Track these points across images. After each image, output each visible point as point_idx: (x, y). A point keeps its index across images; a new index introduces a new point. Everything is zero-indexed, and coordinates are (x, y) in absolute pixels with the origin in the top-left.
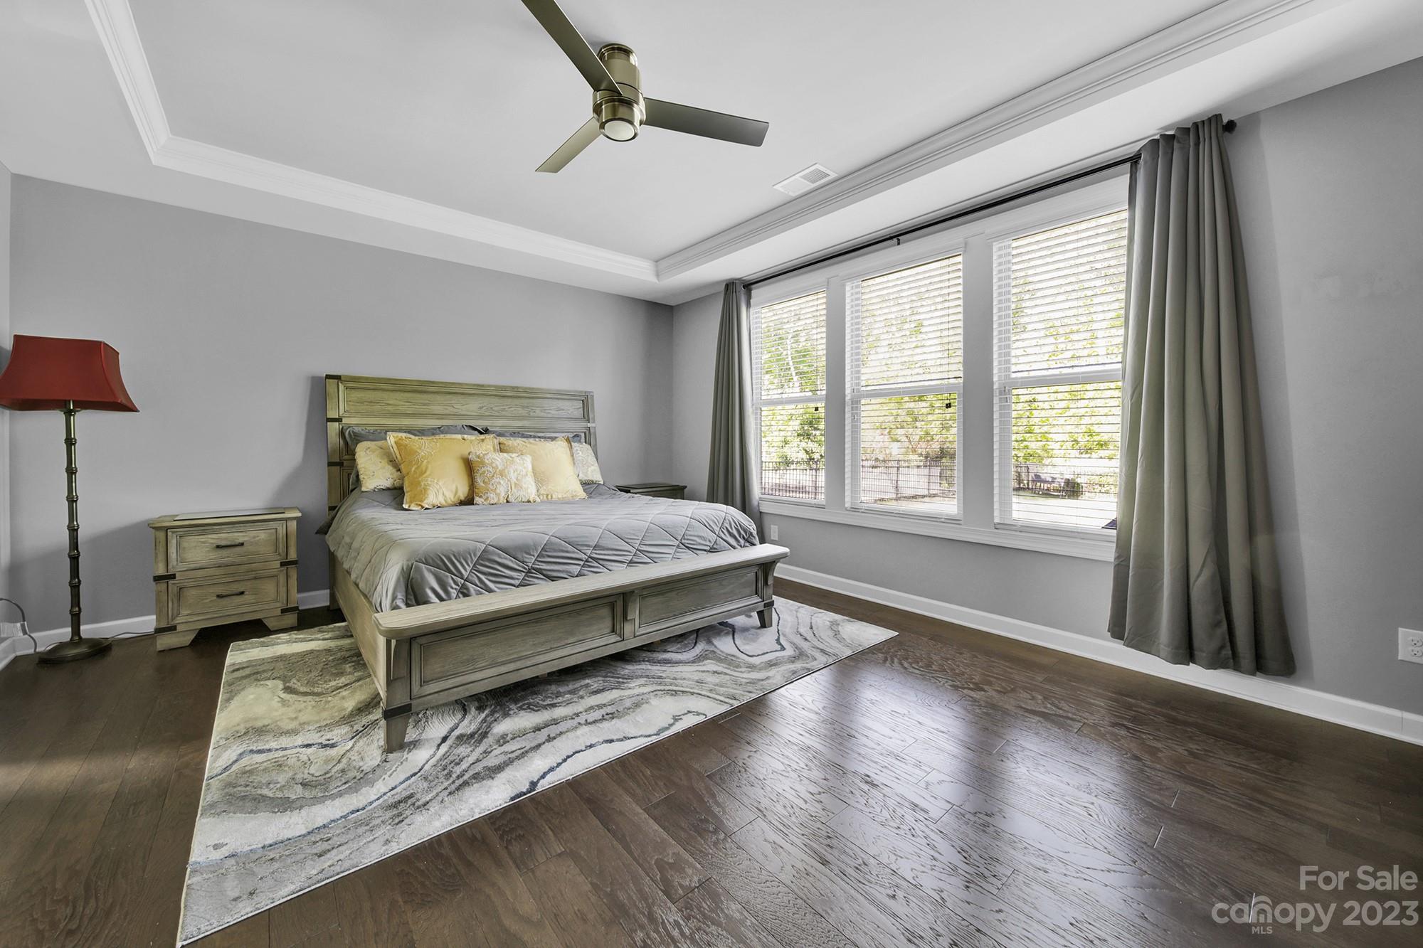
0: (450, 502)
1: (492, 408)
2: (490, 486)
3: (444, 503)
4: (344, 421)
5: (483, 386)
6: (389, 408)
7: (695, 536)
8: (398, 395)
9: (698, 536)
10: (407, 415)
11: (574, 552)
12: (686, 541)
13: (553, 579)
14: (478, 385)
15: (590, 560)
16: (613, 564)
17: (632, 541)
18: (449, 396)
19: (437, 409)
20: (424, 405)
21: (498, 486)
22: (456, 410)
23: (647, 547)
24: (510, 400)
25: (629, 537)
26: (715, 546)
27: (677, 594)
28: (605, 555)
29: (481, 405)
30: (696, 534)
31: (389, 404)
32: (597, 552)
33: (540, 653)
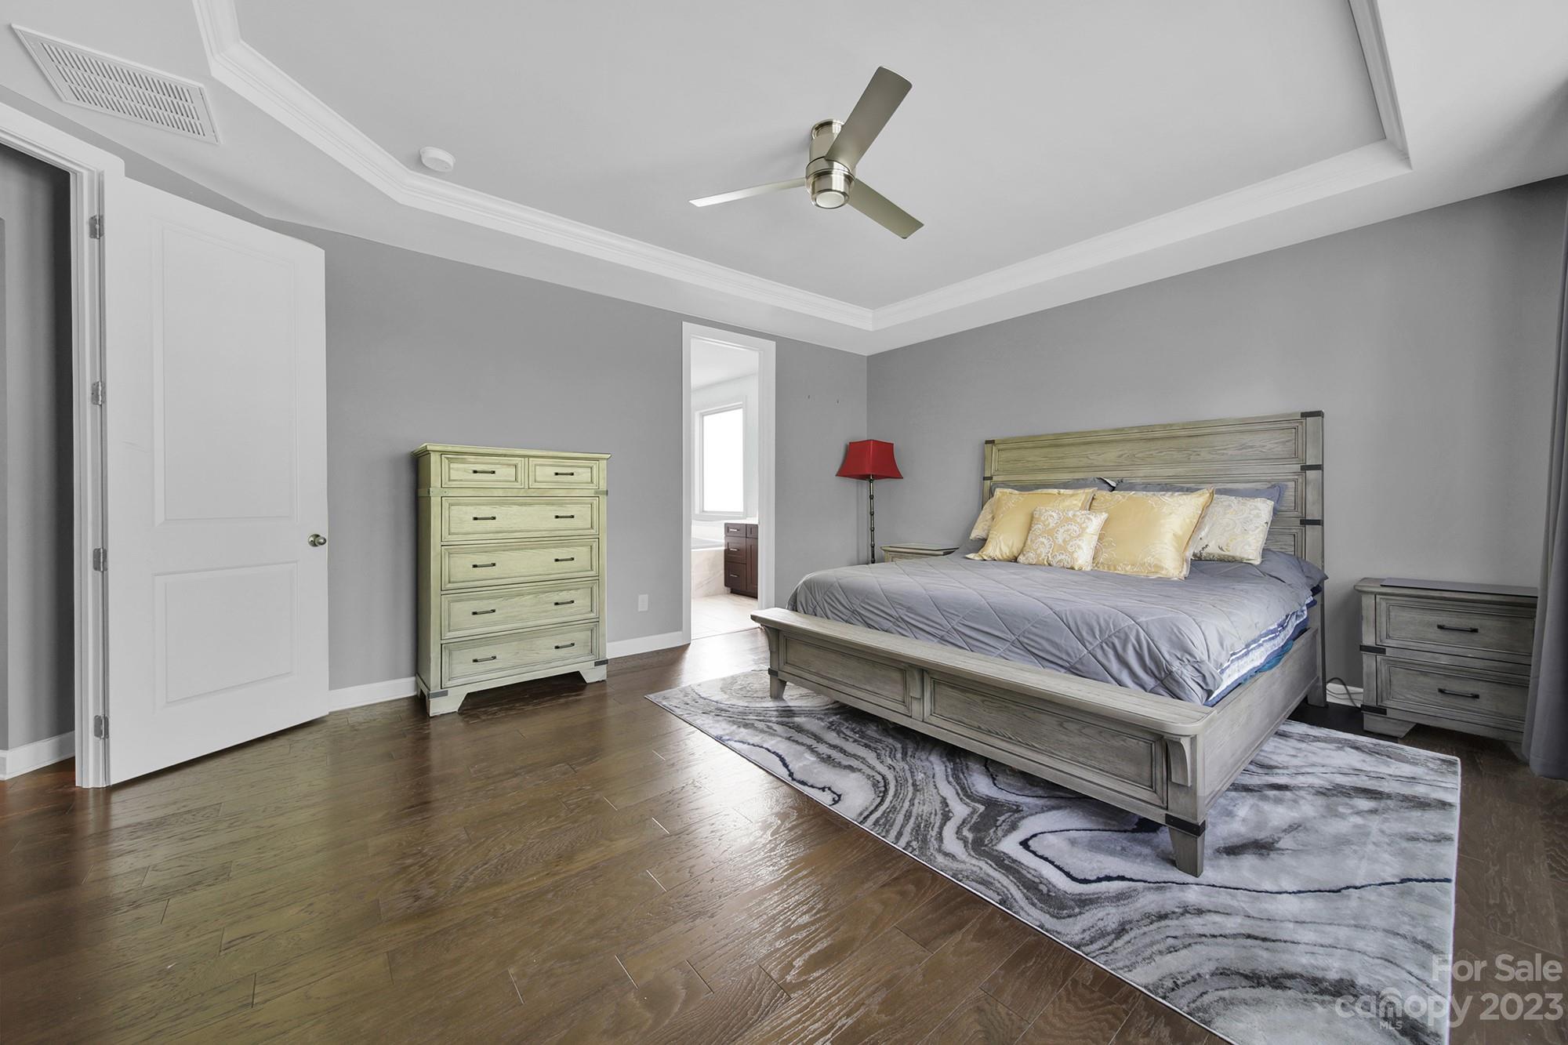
0: (1005, 556)
1: (1134, 455)
2: (1069, 547)
3: (1001, 558)
4: (995, 479)
5: (1122, 429)
6: (1030, 465)
7: (1043, 638)
8: (1037, 452)
9: (1048, 640)
10: (1042, 470)
11: (887, 607)
12: (1026, 641)
13: (870, 626)
14: (1117, 430)
15: (900, 619)
16: (921, 632)
17: (952, 616)
18: (1083, 447)
19: (1071, 462)
20: (1059, 458)
21: (1077, 549)
22: (1090, 462)
23: (966, 628)
24: (1160, 443)
25: (948, 610)
26: (1078, 666)
27: (983, 701)
28: (918, 621)
29: (1121, 453)
30: (1045, 634)
31: (1028, 461)
32: (909, 614)
33: (846, 684)
